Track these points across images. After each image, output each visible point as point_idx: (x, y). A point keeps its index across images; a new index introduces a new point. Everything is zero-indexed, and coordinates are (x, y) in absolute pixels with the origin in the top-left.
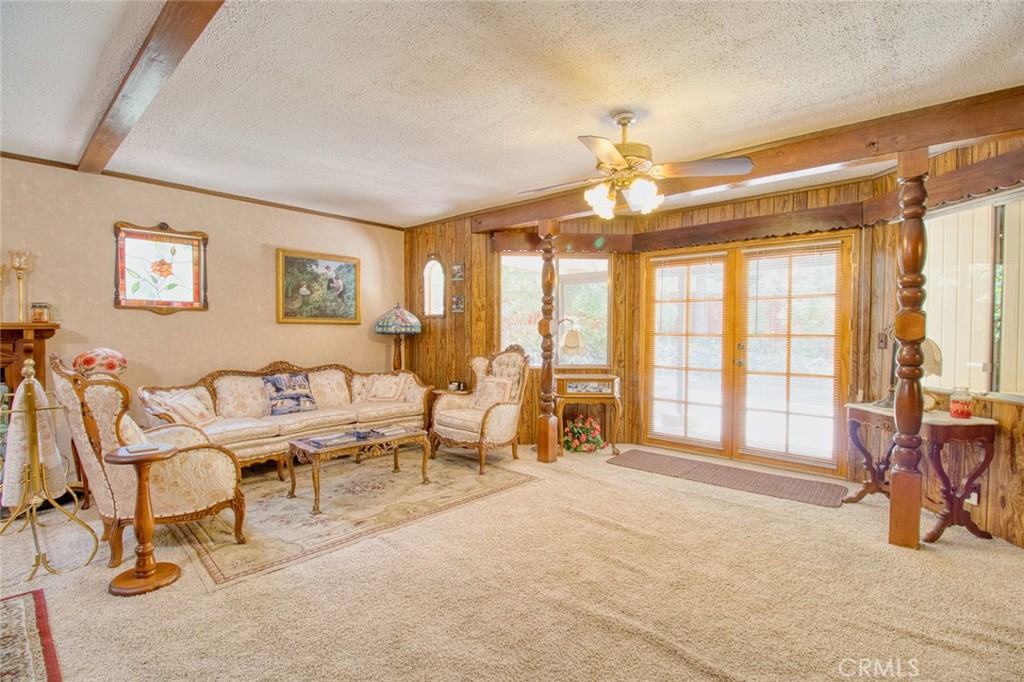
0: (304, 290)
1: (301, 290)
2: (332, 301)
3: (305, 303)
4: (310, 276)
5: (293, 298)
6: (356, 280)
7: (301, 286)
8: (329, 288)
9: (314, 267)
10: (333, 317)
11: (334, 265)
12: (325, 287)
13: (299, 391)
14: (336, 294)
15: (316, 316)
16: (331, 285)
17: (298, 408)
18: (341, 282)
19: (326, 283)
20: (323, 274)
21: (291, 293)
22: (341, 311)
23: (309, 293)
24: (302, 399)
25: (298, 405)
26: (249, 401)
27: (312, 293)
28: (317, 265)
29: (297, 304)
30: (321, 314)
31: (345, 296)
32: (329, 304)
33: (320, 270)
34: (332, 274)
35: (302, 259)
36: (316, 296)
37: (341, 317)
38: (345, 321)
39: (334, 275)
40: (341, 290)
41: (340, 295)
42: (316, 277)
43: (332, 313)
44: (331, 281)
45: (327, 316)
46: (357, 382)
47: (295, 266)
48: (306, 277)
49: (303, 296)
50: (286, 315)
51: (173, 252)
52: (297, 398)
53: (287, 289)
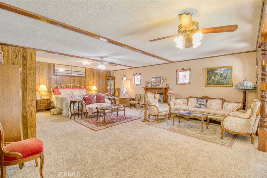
0: (213, 78)
1: (212, 78)
2: (222, 80)
3: (213, 81)
4: (215, 74)
5: (209, 80)
6: (231, 73)
7: (212, 77)
8: (221, 76)
9: (216, 71)
10: (222, 84)
11: (223, 69)
12: (220, 76)
13: (202, 103)
14: (223, 78)
15: (216, 84)
16: (222, 75)
17: (200, 107)
18: (225, 74)
19: (220, 75)
20: (219, 73)
21: (209, 79)
22: (225, 82)
23: (214, 78)
24: (202, 105)
25: (201, 106)
26: (193, 104)
27: (215, 78)
28: (217, 70)
29: (211, 81)
30: (218, 84)
31: (227, 78)
32: (221, 81)
33: (218, 71)
34: (222, 72)
35: (212, 70)
36: (216, 79)
37: (225, 84)
38: (226, 86)
39: (223, 72)
40: (225, 76)
41: (225, 78)
42: (217, 74)
43: (221, 83)
44: (222, 74)
45: (220, 84)
46: (225, 104)
47: (211, 72)
48: (214, 74)
49: (213, 79)
50: (208, 84)
51: (186, 73)
52: (201, 105)
53: (208, 78)
